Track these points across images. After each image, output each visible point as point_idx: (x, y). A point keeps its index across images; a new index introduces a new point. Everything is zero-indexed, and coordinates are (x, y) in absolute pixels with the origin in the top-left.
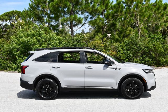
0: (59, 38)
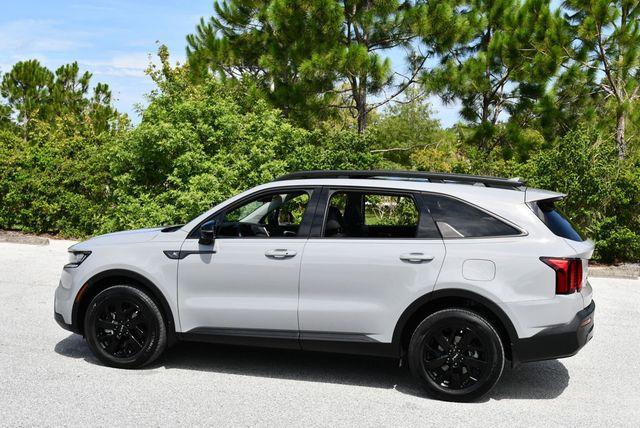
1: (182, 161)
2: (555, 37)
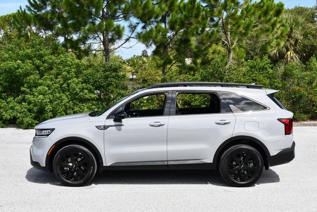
0: (78, 64)
1: (30, 79)
2: (205, 17)
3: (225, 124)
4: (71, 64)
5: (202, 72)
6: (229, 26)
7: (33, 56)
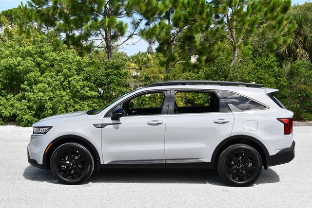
0: (79, 61)
1: (30, 77)
2: (209, 13)
3: (224, 123)
4: (72, 61)
5: (206, 70)
6: (235, 23)
7: (33, 52)
